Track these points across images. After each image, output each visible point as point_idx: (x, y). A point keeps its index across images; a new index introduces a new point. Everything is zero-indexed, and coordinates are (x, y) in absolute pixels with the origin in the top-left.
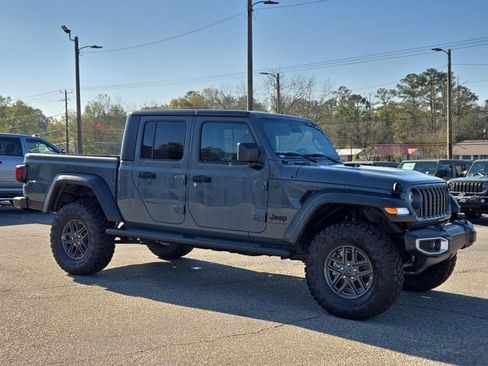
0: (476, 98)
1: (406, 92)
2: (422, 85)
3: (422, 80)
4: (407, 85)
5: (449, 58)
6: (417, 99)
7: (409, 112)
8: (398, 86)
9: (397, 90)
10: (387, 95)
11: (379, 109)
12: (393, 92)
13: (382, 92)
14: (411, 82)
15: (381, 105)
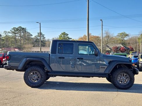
0: (32, 35)
1: (13, 32)
2: (17, 31)
3: (17, 29)
4: (13, 30)
5: (40, 25)
6: (16, 35)
7: (14, 38)
8: (11, 30)
9: (10, 32)
10: (7, 33)
11: (4, 37)
12: (9, 32)
13: (5, 32)
14: (14, 30)
15: (5, 36)
